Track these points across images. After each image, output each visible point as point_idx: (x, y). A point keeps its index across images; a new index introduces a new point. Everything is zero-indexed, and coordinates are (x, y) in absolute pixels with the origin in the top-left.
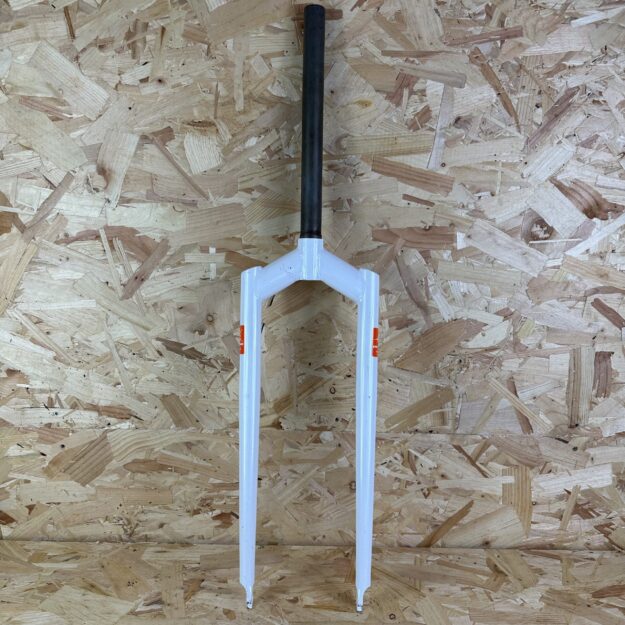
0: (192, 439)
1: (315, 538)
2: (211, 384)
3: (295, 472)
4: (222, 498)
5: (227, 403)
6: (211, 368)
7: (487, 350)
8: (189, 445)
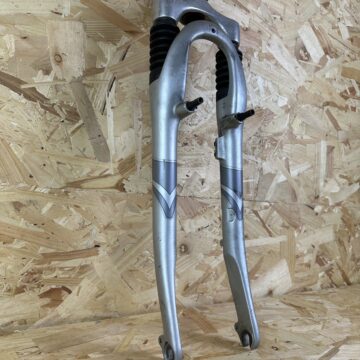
0: (22, 198)
1: (147, 306)
2: (52, 133)
3: (133, 237)
4: (52, 270)
5: (69, 158)
6: (53, 116)
7: (275, 135)
8: (17, 206)
